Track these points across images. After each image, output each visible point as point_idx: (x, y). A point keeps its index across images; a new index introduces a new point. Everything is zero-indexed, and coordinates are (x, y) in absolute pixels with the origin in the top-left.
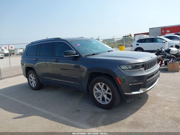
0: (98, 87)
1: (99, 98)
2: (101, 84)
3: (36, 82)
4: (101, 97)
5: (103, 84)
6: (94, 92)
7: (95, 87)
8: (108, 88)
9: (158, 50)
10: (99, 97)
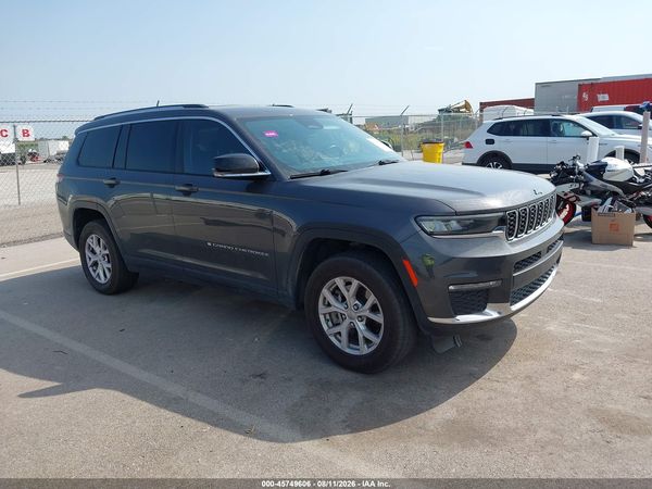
0: (336, 292)
1: (339, 333)
2: (348, 284)
3: (110, 266)
4: (343, 329)
5: (355, 283)
6: (322, 309)
7: (325, 292)
8: (372, 299)
9: (562, 163)
10: (337, 329)
